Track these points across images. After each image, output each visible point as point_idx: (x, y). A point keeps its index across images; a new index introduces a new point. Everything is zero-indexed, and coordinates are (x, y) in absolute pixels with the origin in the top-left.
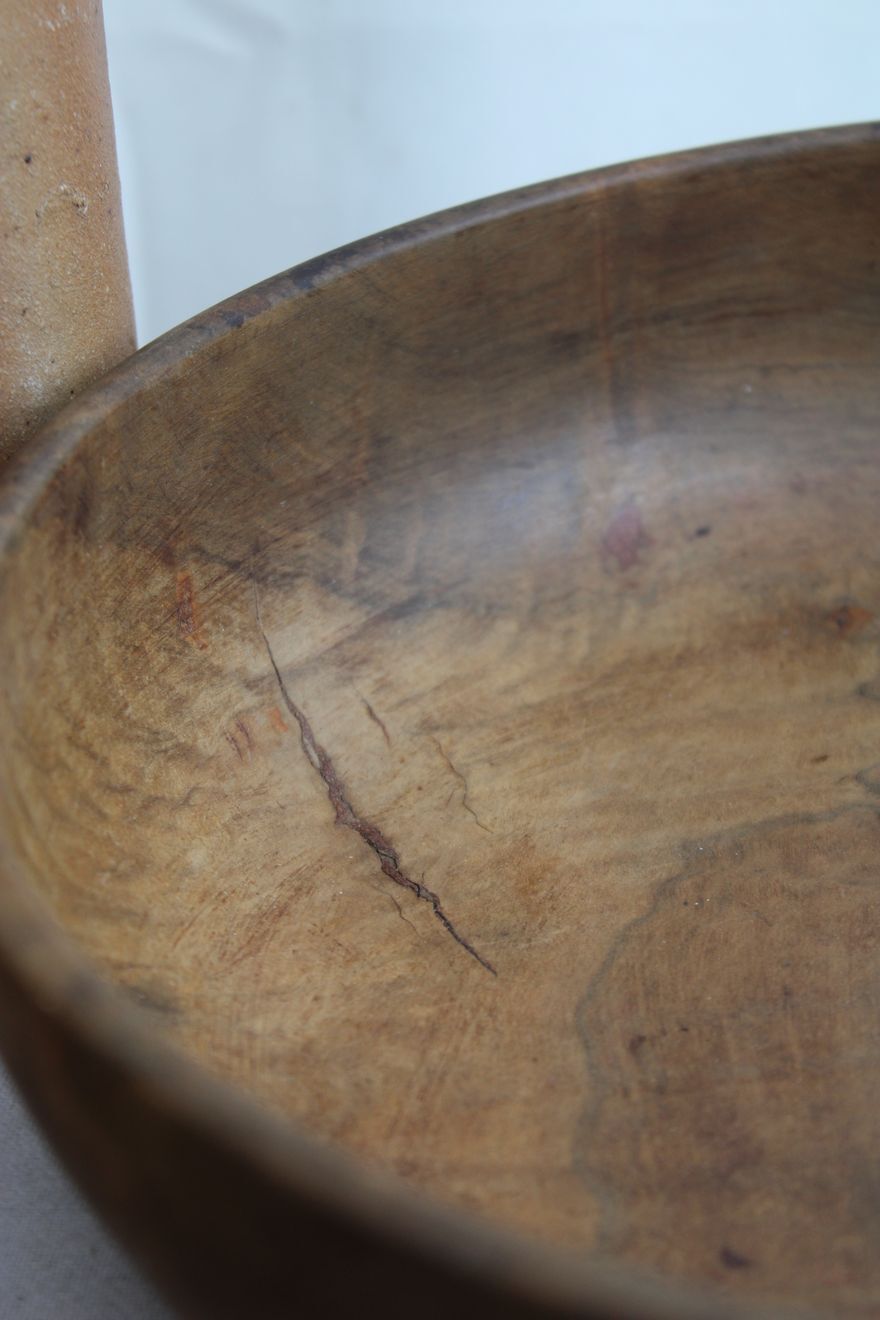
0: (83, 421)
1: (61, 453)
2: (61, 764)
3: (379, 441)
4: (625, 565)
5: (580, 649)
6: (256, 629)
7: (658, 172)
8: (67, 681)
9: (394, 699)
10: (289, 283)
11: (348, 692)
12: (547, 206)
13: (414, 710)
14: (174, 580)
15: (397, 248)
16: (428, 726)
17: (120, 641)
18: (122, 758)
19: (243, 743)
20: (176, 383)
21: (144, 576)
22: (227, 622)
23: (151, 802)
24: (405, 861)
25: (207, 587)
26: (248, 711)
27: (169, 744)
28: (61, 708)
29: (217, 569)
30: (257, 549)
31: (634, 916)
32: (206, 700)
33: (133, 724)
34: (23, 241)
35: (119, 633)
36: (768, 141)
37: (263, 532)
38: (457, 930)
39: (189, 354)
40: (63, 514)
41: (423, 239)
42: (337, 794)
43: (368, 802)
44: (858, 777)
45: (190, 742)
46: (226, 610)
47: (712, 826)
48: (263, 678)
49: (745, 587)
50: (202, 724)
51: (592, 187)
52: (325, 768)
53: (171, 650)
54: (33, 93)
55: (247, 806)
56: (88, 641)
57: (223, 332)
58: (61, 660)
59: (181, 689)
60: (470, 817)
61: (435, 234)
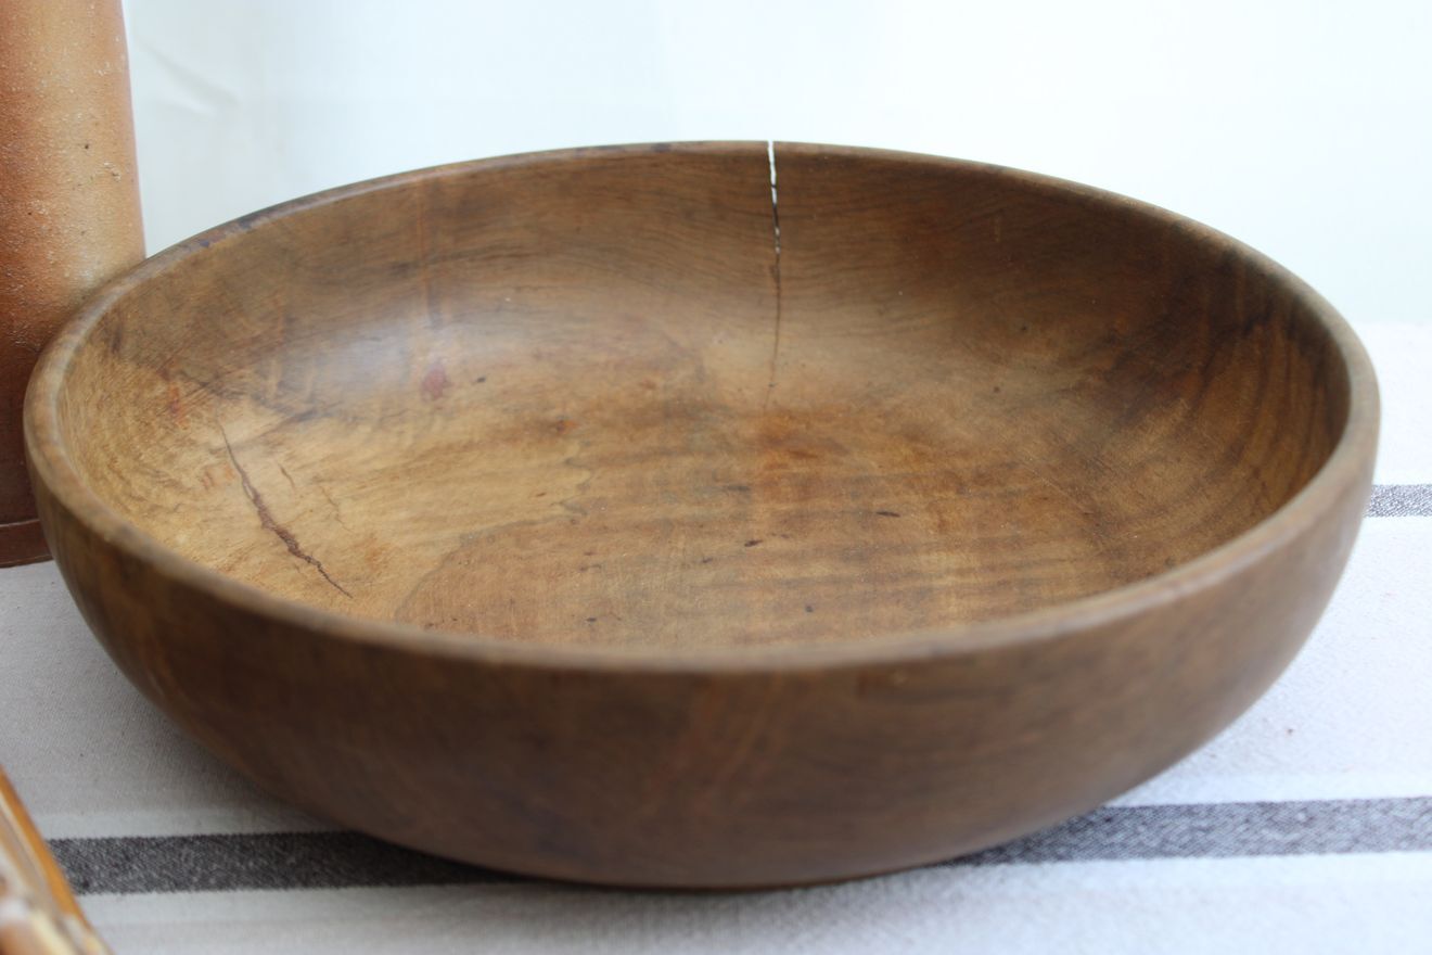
0: (118, 292)
1: (105, 307)
2: (104, 477)
3: (290, 321)
4: (435, 398)
5: (408, 442)
6: (216, 421)
7: (454, 172)
8: (108, 434)
9: (297, 465)
10: (237, 225)
11: (271, 460)
12: (388, 189)
13: (309, 471)
14: (169, 389)
15: (301, 208)
16: (317, 480)
17: (137, 418)
18: (139, 483)
19: (209, 483)
20: (171, 276)
21: (151, 385)
22: (199, 416)
23: (154, 508)
24: (302, 546)
25: (187, 396)
26: (212, 466)
27: (165, 479)
28: (104, 447)
29: (194, 385)
30: (217, 377)
31: (430, 570)
32: (187, 457)
33: (144, 465)
34: (83, 192)
35: (137, 413)
36: (517, 156)
37: (220, 368)
38: (331, 578)
39: (178, 260)
40: (106, 341)
41: (315, 204)
42: (264, 513)
43: (281, 517)
44: (561, 503)
45: (177, 479)
46: (199, 409)
47: (477, 527)
48: (220, 449)
49: (505, 411)
50: (185, 470)
51: (414, 179)
52: (256, 499)
53: (167, 428)
54: (91, 109)
55: (210, 515)
56: (119, 415)
57: (198, 250)
58: (104, 421)
59: (172, 450)
60: (341, 525)
61: (323, 202)
